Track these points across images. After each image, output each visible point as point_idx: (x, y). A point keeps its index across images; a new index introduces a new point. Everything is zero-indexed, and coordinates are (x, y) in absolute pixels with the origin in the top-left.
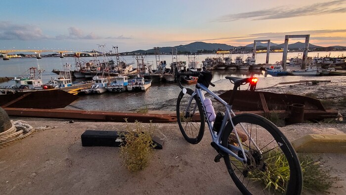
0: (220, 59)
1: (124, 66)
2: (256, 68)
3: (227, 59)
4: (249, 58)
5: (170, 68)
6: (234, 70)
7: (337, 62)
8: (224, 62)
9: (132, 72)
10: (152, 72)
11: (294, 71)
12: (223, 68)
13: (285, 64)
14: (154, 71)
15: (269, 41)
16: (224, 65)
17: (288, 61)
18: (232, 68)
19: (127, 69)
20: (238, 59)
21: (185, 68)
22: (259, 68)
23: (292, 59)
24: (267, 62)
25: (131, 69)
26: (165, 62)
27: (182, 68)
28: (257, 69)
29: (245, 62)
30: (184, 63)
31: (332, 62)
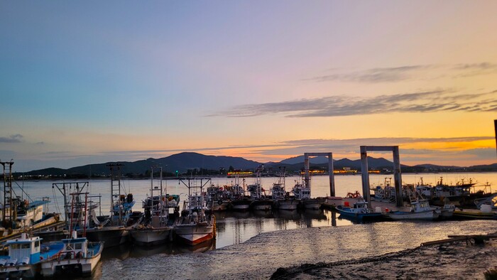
0: (238, 188)
1: (22, 207)
2: (311, 206)
3: (252, 189)
4: (297, 185)
5: (143, 211)
6: (266, 210)
7: (458, 194)
8: (248, 194)
9: (43, 224)
10: (96, 222)
11: (392, 212)
12: (244, 207)
13: (368, 197)
14: (101, 219)
15: (330, 154)
16: (245, 200)
17: (372, 192)
18: (263, 207)
19: (29, 215)
20: (277, 188)
21: (177, 209)
22: (317, 206)
23: (378, 188)
24: (333, 193)
25: (40, 216)
26: (130, 197)
27: (171, 211)
28: (314, 209)
29: (291, 194)
30: (177, 198)
31: (448, 194)
